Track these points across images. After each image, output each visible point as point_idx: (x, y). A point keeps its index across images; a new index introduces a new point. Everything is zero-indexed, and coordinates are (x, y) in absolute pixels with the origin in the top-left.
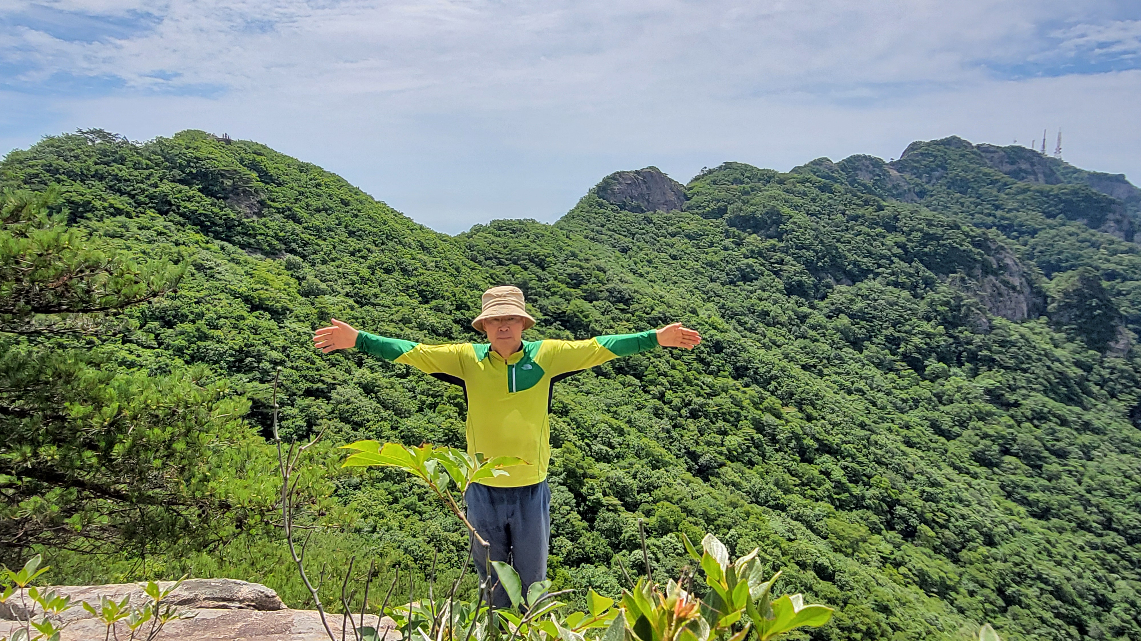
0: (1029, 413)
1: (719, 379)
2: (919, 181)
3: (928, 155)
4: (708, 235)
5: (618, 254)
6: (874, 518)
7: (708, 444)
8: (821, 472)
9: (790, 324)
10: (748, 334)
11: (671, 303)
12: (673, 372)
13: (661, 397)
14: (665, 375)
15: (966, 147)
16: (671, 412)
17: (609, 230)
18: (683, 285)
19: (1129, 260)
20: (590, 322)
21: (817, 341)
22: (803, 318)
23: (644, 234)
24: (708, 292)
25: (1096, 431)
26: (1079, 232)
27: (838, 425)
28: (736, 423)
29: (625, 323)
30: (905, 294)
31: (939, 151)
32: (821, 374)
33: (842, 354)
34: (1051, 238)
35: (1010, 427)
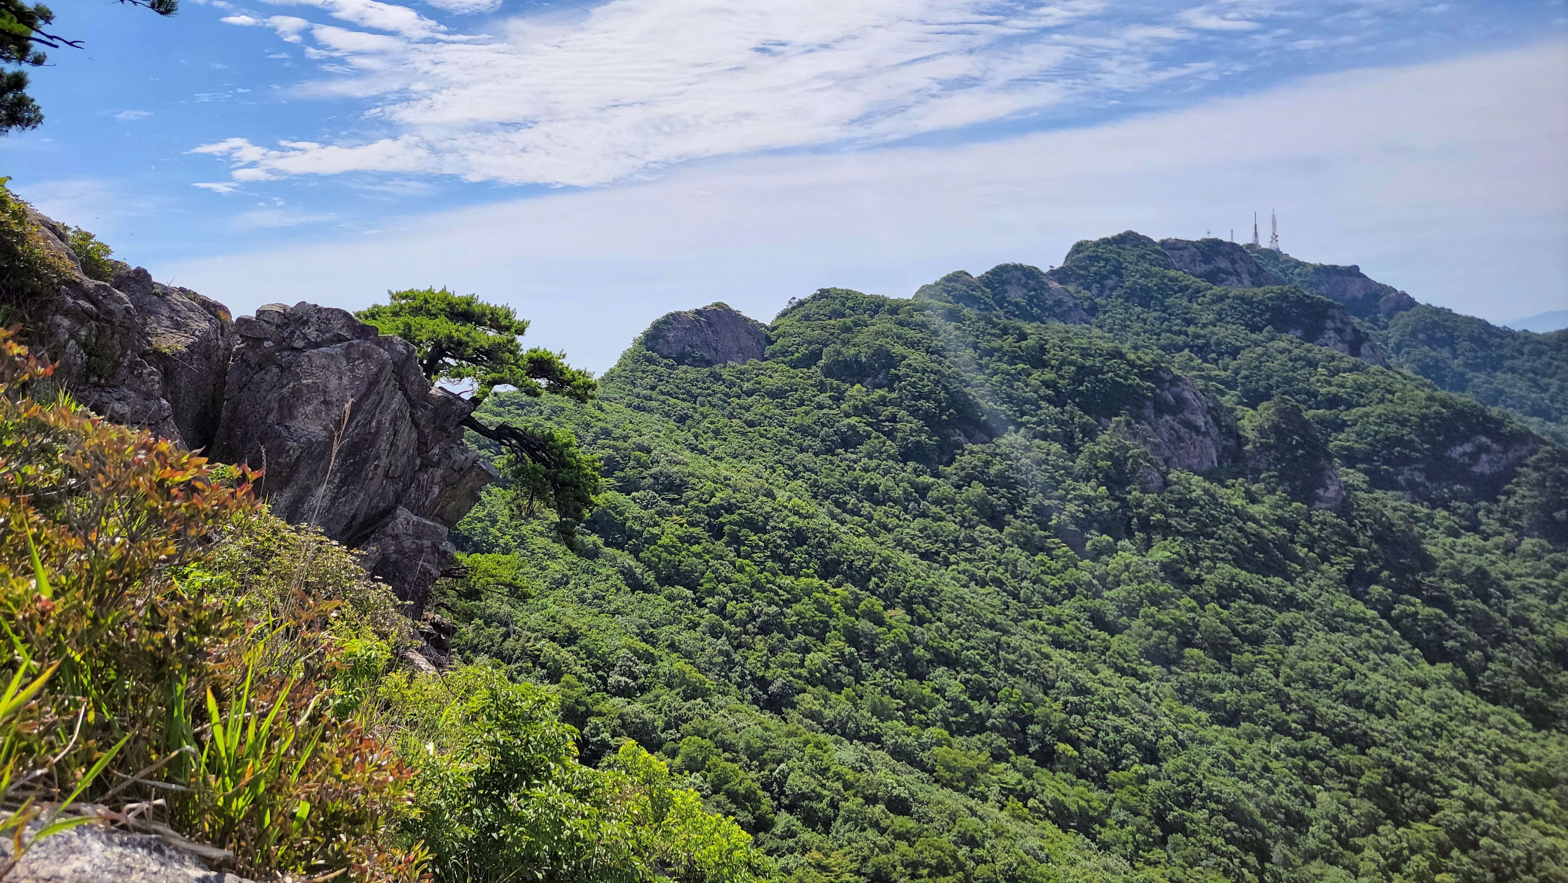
0: (1213, 591)
1: (802, 579)
2: (1088, 294)
3: (1097, 258)
4: (796, 390)
5: (672, 424)
6: (1002, 742)
7: (783, 665)
8: (935, 690)
9: (906, 499)
10: (848, 517)
11: (739, 486)
12: (738, 576)
13: (721, 611)
14: (728, 581)
15: (1145, 245)
16: (733, 629)
17: (662, 393)
18: (761, 460)
19: (1355, 381)
20: (627, 519)
21: (942, 519)
22: (923, 491)
23: (710, 395)
24: (795, 466)
25: (1301, 606)
26: (1291, 348)
27: (958, 627)
28: (821, 633)
29: (675, 517)
30: (1056, 447)
31: (1111, 252)
32: (947, 563)
33: (976, 534)
34: (1256, 359)
35: (1192, 610)
